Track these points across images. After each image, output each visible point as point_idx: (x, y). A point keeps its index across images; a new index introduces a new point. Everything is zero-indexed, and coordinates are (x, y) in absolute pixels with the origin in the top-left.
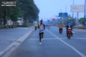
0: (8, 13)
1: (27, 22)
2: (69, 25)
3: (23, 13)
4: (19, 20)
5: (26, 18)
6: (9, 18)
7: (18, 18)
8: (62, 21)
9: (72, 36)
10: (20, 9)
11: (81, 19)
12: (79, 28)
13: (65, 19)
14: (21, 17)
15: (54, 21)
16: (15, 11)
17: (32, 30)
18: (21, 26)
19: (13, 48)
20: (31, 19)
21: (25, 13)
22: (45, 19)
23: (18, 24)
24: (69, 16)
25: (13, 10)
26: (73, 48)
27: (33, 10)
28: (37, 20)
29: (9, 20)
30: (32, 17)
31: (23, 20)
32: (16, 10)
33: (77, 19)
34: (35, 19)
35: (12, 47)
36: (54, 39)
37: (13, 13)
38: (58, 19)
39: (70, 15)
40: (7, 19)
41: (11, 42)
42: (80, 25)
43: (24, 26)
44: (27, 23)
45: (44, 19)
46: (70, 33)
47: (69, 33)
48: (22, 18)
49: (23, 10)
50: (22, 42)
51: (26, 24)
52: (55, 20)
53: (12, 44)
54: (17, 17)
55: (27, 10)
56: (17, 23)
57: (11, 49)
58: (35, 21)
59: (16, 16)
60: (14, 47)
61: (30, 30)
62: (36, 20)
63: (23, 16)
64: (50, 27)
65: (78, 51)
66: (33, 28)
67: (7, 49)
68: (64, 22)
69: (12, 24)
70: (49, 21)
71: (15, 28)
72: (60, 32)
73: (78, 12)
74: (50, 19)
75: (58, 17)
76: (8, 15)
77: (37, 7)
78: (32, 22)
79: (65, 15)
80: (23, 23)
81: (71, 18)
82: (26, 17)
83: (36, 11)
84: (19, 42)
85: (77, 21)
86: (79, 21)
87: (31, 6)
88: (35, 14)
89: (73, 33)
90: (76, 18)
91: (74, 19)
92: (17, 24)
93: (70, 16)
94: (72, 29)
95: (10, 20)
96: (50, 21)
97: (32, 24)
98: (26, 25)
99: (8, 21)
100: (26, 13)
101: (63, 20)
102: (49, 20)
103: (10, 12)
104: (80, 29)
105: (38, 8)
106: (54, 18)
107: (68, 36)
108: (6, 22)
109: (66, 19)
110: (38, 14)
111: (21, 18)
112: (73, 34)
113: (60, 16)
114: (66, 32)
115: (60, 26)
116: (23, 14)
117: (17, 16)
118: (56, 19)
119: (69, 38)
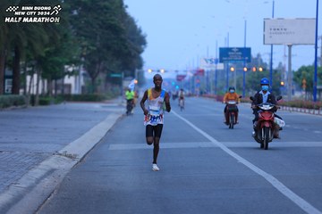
0: (27, 48)
1: (100, 81)
2: (265, 92)
3: (83, 47)
4: (71, 74)
5: (97, 66)
6: (31, 69)
7: (66, 67)
8: (230, 79)
9: (276, 137)
10: (72, 32)
11: (300, 70)
12: (293, 106)
13: (240, 71)
14: (76, 63)
15: (200, 77)
16: (53, 40)
17: (117, 113)
18: (77, 98)
19: (47, 181)
20: (113, 73)
21: (91, 48)
22: (165, 72)
23: (66, 91)
24: (256, 59)
25: (46, 37)
26: (271, 179)
27: (123, 36)
28: (139, 73)
29: (31, 74)
30: (119, 62)
31: (84, 75)
32: (59, 38)
33: (287, 69)
34: (129, 72)
35: (42, 178)
36: (200, 148)
37: (46, 46)
38: (214, 69)
39: (259, 55)
40: (25, 69)
41: (40, 157)
42: (298, 95)
43: (88, 96)
44: (99, 84)
45: (162, 71)
46: (267, 125)
47: (264, 127)
48: (82, 66)
49: (83, 38)
50: (81, 157)
51: (95, 90)
52: (206, 74)
53: (44, 163)
54: (61, 65)
55: (98, 38)
56: (61, 88)
57: (38, 185)
58: (130, 78)
59: (57, 59)
60: (51, 177)
61: (109, 113)
62: (133, 76)
63: (83, 59)
64: (187, 100)
65: (291, 189)
66: (120, 106)
67: (24, 183)
68: (238, 81)
69: (43, 89)
70: (180, 78)
71: (56, 103)
72: (227, 123)
73: (290, 46)
74: (186, 71)
75: (214, 65)
76: (28, 56)
77: (136, 26)
78: (118, 82)
79: (242, 56)
80: (83, 88)
81: (264, 65)
82: (94, 63)
83: (133, 40)
84: (70, 157)
85: (286, 77)
86: (294, 80)
87: (113, 23)
88: (129, 54)
89: (281, 126)
90: (281, 68)
91: (276, 71)
92: (63, 91)
93: (261, 60)
94: (274, 110)
95: (35, 76)
96: (184, 77)
97: (117, 88)
98: (95, 94)
99: (28, 78)
100: (95, 48)
101: (233, 75)
102: (181, 73)
103: (37, 46)
104: (299, 110)
105: (140, 31)
106: (201, 68)
107: (259, 137)
108: (22, 84)
109: (245, 69)
110: (141, 51)
111: (76, 65)
112: (281, 129)
113: (221, 61)
114: (254, 121)
115: (228, 99)
116: (85, 54)
117: (61, 61)
118: (208, 72)
119: (262, 147)
